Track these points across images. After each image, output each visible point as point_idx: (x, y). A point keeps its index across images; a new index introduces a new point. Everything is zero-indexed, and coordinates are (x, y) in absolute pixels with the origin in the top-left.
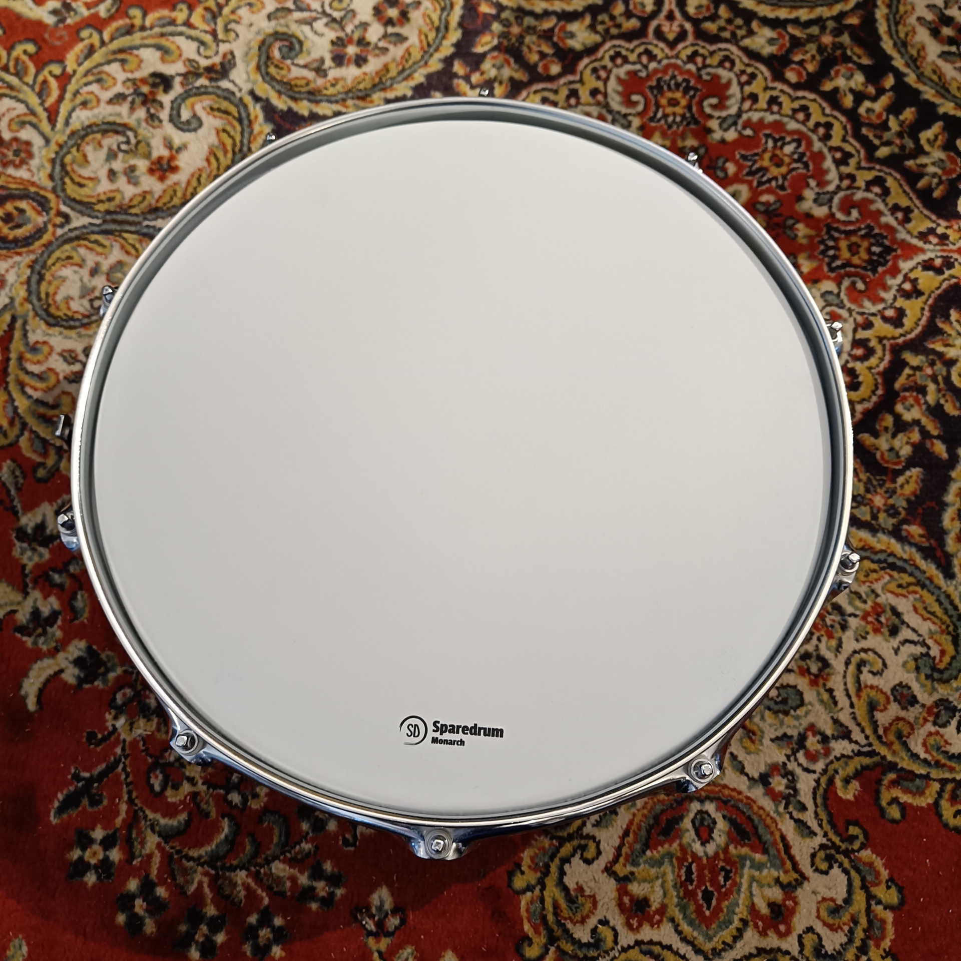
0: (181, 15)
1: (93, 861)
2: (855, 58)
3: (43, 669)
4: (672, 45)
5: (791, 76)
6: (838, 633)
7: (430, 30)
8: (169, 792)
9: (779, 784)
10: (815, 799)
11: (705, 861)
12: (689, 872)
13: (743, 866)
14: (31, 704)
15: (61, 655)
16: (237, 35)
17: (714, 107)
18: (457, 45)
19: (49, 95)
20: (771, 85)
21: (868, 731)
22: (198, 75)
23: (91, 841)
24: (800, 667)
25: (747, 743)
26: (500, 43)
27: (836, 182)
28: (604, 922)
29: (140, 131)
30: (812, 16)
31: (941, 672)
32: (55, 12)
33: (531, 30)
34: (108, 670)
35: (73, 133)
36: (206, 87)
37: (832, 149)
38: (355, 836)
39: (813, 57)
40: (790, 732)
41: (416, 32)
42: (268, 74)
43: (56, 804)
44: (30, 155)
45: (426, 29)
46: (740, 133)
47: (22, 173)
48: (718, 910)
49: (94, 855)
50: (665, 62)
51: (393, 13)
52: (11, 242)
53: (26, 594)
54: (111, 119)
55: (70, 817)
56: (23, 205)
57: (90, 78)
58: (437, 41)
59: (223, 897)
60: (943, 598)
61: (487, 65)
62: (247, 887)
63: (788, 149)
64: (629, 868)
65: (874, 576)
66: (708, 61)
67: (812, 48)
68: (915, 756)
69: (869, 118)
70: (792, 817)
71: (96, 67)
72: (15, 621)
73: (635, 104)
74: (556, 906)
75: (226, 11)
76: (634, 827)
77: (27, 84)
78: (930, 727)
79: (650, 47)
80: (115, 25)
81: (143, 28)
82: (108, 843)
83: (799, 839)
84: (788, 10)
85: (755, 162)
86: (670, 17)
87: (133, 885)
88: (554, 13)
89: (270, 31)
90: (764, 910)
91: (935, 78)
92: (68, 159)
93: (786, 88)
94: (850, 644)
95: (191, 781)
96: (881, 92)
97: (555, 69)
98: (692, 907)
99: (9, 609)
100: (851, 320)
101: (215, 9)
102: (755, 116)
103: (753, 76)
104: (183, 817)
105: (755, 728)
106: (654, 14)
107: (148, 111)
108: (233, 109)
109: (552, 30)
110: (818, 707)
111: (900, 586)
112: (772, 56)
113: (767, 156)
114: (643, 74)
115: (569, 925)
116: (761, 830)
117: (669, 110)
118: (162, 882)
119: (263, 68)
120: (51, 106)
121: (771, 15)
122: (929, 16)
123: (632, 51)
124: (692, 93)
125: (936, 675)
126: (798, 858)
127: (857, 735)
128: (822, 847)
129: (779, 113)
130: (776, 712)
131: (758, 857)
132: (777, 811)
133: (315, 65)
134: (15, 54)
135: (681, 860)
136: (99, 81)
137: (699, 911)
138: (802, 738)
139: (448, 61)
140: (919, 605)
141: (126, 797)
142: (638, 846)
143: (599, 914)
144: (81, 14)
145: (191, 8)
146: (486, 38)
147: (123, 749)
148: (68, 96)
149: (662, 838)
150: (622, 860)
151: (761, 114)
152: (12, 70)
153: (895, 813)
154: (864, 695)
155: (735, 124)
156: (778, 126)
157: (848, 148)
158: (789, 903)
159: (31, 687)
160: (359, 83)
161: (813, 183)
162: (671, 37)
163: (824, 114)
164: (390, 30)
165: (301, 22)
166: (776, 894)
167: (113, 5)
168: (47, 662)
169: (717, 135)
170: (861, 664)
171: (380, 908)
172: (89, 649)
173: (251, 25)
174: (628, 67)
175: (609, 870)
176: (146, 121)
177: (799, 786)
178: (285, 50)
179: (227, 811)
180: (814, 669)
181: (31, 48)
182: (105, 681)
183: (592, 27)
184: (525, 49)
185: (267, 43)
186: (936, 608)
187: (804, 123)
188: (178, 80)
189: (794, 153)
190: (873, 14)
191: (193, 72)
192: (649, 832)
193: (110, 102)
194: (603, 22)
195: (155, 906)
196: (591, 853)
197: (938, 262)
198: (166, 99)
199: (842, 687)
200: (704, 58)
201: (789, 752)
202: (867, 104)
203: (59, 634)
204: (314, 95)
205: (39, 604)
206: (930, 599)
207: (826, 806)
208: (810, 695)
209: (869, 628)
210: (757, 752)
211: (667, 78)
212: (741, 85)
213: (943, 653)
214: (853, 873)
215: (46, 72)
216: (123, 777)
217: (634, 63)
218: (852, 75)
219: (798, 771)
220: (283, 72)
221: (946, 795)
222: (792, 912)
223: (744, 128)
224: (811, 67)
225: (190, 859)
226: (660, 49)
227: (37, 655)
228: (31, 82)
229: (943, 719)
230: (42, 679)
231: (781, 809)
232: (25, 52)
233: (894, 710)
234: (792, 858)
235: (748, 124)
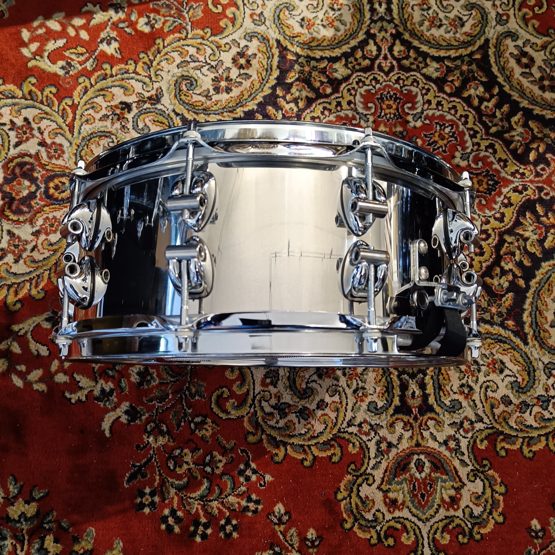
0: (131, 67)
1: (147, 503)
2: (479, 78)
3: (110, 417)
4: (387, 74)
5: (447, 89)
6: (477, 374)
7: (263, 70)
8: (178, 469)
9: (452, 444)
10: (468, 450)
11: (421, 481)
12: (414, 486)
13: (438, 481)
14: (107, 434)
15: (118, 410)
16: (162, 78)
17: (409, 108)
18: (277, 79)
19: (67, 117)
20: (437, 95)
21: (491, 418)
22: (145, 102)
23: (145, 494)
24: (460, 391)
25: (438, 427)
26: (300, 77)
27: (471, 147)
28: (379, 511)
29: (118, 135)
30: (457, 54)
31: (523, 389)
32: (63, 68)
33: (315, 68)
34: (141, 415)
35: (83, 138)
36: (149, 108)
37: (468, 129)
38: (265, 482)
39: (458, 77)
40: (456, 421)
41: (256, 72)
42: (181, 99)
43: (126, 479)
44: (63, 152)
45: (260, 70)
46: (423, 122)
47: (60, 162)
48: (428, 501)
49: (147, 500)
50: (384, 84)
51: (242, 61)
52: (60, 201)
53: (97, 382)
54: (102, 129)
55: (133, 484)
56: (64, 180)
57: (88, 106)
58: (267, 77)
59: (208, 514)
60: (523, 354)
61: (294, 90)
62: (218, 509)
63: (447, 130)
64: (388, 486)
65: (492, 346)
66: (406, 83)
67: (457, 73)
68: (511, 428)
69: (486, 111)
70: (458, 459)
71: (90, 100)
72: (93, 395)
73: (370, 108)
74: (357, 505)
75: (155, 63)
76: (389, 468)
77: (55, 111)
78: (518, 414)
79: (376, 76)
80: (96, 74)
81: (112, 76)
82: (152, 494)
83: (462, 468)
84: (445, 51)
85: (431, 138)
86: (385, 58)
87: (166, 512)
88: (326, 58)
89: (180, 75)
90: (447, 500)
91: (518, 87)
92: (83, 153)
93: (445, 96)
94: (482, 379)
95: (187, 463)
96: (492, 96)
97: (329, 91)
98: (416, 501)
99: (89, 389)
100: (480, 220)
101: (149, 63)
102: (430, 113)
103: (428, 90)
104: (185, 480)
105: (441, 420)
106: (377, 56)
107: (121, 124)
108: (165, 121)
109: (325, 68)
110: (469, 408)
111: (504, 350)
112: (438, 78)
113: (437, 134)
114: (373, 92)
115: (363, 513)
116: (445, 465)
117: (387, 111)
118: (180, 509)
119: (178, 96)
120: (70, 123)
121: (436, 55)
122: (516, 52)
123: (367, 78)
124: (398, 101)
125: (520, 390)
126: (461, 476)
127: (486, 420)
128: (472, 470)
129: (442, 110)
130: (450, 412)
131: (444, 477)
132: (452, 457)
133: (205, 93)
134: (45, 93)
135: (410, 481)
136: (93, 108)
137: (419, 502)
138: (462, 423)
139: (274, 88)
140: (513, 358)
141: (158, 473)
142: (391, 477)
143: (376, 507)
144: (77, 68)
145: (136, 63)
146: (292, 74)
147: (154, 451)
148: (78, 117)
149: (401, 472)
150: (384, 483)
151: (434, 111)
152: (45, 103)
153: (503, 453)
154: (488, 401)
155: (420, 117)
156: (442, 117)
157: (477, 129)
158: (458, 496)
159: (106, 426)
160: (229, 103)
161: (459, 148)
162: (386, 69)
163: (464, 110)
164: (242, 71)
165: (195, 68)
166: (452, 492)
167: (93, 63)
168: (111, 413)
169: (412, 124)
170: (487, 387)
171: (279, 513)
172: (131, 406)
173: (169, 71)
174: (366, 88)
175: (379, 488)
176: (121, 129)
177: (461, 445)
178: (189, 85)
179: (205, 475)
180: (466, 391)
181: (54, 90)
182: (141, 420)
183: (346, 65)
184: (312, 79)
185: (179, 82)
186: (520, 359)
187: (454, 115)
188: (134, 105)
189: (450, 132)
190: (488, 52)
191: (141, 101)
192: (396, 470)
193: (100, 120)
194: (351, 63)
195: (178, 520)
196: (371, 481)
197: (520, 188)
198: (129, 116)
199: (479, 398)
200: (404, 81)
201: (456, 430)
202: (485, 103)
203: (115, 400)
204: (206, 111)
205: (104, 386)
206: (517, 355)
207: (473, 453)
208: (464, 403)
209: (490, 371)
210: (442, 431)
211: (386, 93)
212: (423, 95)
213: (523, 380)
214: (485, 481)
215: (64, 103)
216: (155, 464)
217: (368, 85)
218: (478, 87)
219: (461, 438)
220: (189, 98)
221: (525, 444)
222: (460, 499)
223: (425, 120)
224: (457, 84)
225: (191, 498)
226: (381, 77)
227: (107, 411)
228: (57, 110)
229: (524, 410)
230: (111, 422)
231: (453, 455)
232: (51, 92)
233: (502, 407)
234: (459, 476)
235: (427, 117)
